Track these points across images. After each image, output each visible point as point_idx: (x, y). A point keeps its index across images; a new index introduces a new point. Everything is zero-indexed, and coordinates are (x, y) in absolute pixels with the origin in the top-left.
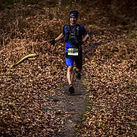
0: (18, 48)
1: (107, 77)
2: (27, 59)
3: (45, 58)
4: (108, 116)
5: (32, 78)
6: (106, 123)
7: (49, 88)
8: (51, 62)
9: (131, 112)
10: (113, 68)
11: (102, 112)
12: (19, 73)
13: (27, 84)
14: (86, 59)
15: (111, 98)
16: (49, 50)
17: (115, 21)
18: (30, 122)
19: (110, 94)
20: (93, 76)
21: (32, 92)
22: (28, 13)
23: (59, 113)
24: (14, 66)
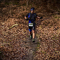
0: (11, 22)
1: (46, 33)
2: (14, 26)
3: (22, 26)
4: (46, 48)
5: (16, 34)
6: (45, 51)
7: (23, 38)
8: (24, 27)
9: (55, 47)
10: (48, 30)
11: (44, 47)
12: (11, 32)
13: (14, 36)
14: (38, 26)
15: (47, 41)
16: (23, 23)
17: (49, 11)
18: (16, 51)
19: (47, 40)
20: (40, 33)
21: (16, 39)
22: (15, 8)
23: (27, 47)
24: (9, 29)
